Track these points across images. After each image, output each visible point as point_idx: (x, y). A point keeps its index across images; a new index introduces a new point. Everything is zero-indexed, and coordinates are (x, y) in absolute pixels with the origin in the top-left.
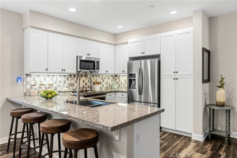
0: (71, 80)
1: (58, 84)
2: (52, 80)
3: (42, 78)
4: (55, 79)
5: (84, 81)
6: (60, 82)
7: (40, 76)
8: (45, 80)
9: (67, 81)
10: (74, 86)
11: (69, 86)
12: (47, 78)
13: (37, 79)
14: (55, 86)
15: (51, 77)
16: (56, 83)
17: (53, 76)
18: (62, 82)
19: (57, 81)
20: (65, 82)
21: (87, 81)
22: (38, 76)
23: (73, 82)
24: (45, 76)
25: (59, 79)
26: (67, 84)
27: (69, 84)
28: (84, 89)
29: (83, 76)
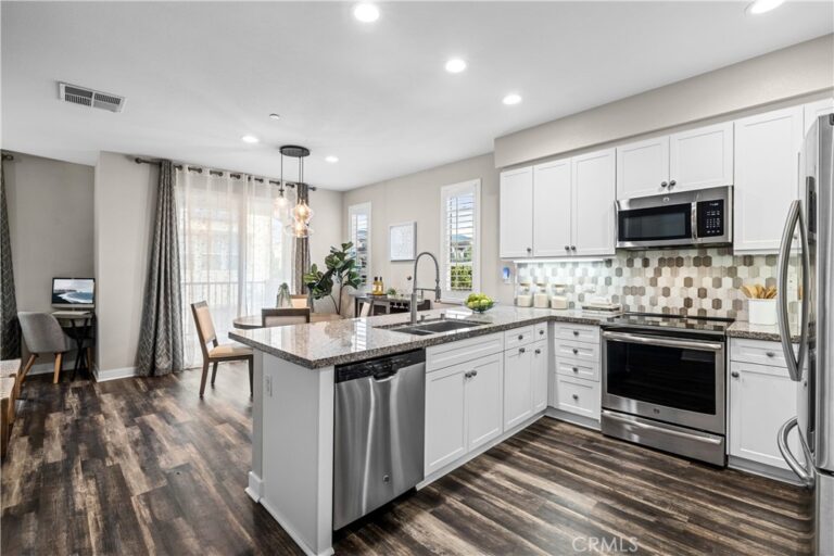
0: (633, 275)
1: (588, 285)
2: (573, 274)
3: (548, 270)
4: (579, 271)
5: (688, 282)
6: (595, 281)
7: (545, 266)
8: (554, 273)
9: (615, 280)
10: (643, 294)
11: (625, 293)
12: (560, 270)
13: (538, 272)
14: (579, 289)
15: (570, 266)
16: (581, 283)
17: (576, 264)
18: (601, 281)
19: (586, 278)
20: (608, 281)
21: (707, 282)
22: (540, 265)
23: (638, 282)
24: (554, 266)
25: (592, 271)
26: (617, 287)
27: (625, 288)
28: (693, 312)
29: (685, 262)
